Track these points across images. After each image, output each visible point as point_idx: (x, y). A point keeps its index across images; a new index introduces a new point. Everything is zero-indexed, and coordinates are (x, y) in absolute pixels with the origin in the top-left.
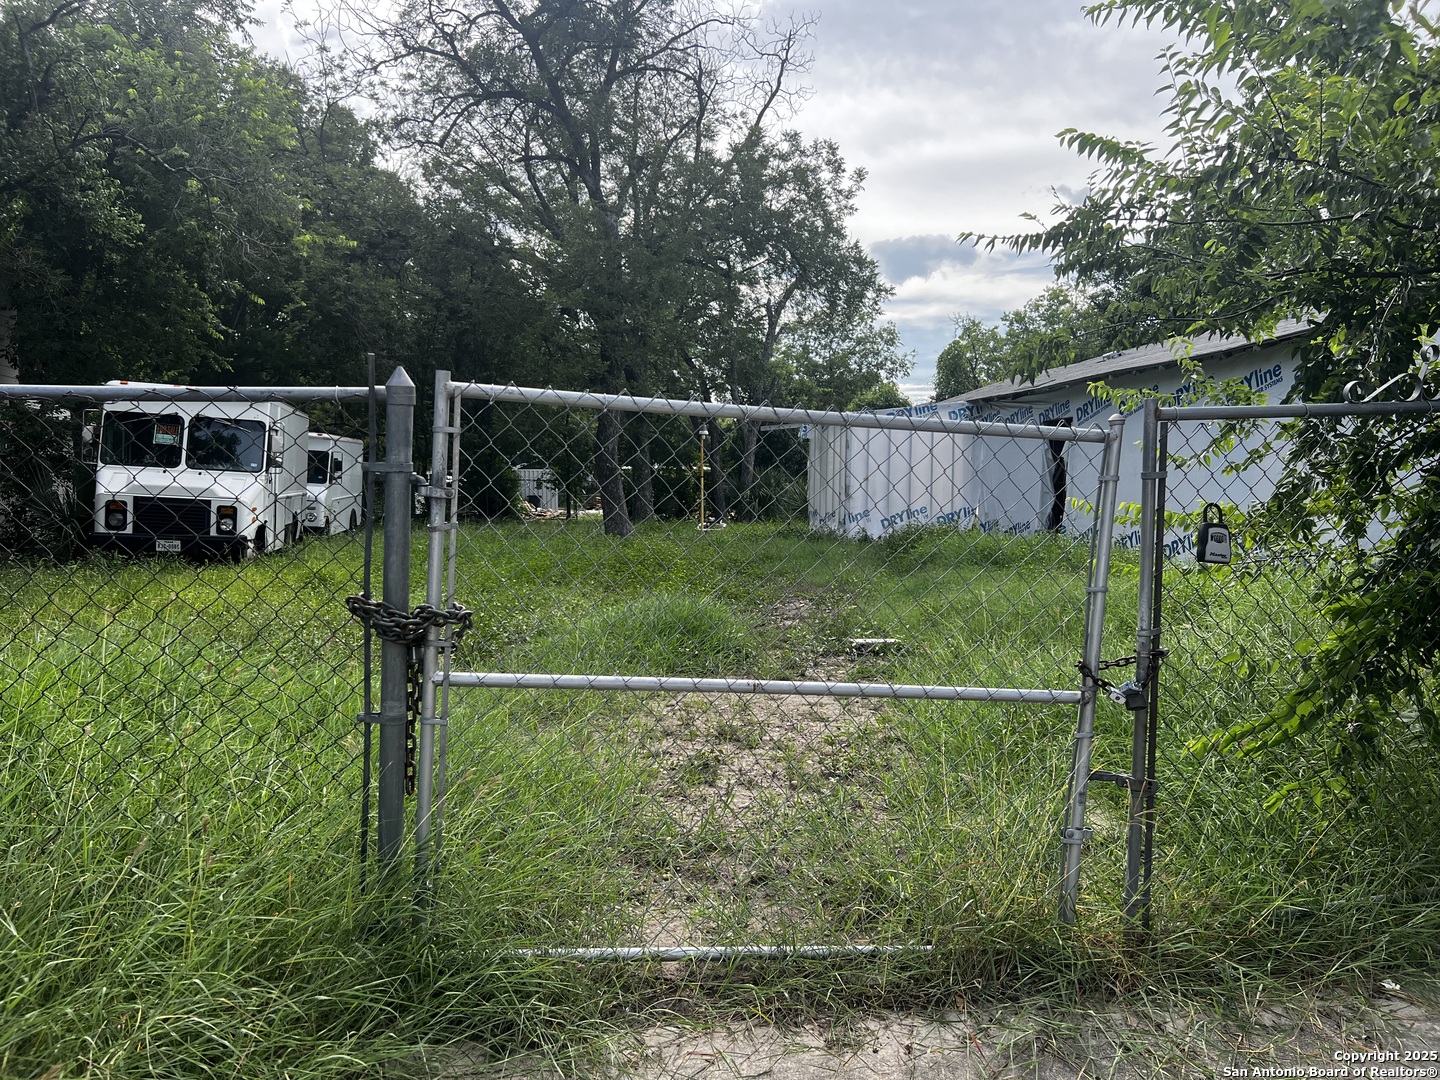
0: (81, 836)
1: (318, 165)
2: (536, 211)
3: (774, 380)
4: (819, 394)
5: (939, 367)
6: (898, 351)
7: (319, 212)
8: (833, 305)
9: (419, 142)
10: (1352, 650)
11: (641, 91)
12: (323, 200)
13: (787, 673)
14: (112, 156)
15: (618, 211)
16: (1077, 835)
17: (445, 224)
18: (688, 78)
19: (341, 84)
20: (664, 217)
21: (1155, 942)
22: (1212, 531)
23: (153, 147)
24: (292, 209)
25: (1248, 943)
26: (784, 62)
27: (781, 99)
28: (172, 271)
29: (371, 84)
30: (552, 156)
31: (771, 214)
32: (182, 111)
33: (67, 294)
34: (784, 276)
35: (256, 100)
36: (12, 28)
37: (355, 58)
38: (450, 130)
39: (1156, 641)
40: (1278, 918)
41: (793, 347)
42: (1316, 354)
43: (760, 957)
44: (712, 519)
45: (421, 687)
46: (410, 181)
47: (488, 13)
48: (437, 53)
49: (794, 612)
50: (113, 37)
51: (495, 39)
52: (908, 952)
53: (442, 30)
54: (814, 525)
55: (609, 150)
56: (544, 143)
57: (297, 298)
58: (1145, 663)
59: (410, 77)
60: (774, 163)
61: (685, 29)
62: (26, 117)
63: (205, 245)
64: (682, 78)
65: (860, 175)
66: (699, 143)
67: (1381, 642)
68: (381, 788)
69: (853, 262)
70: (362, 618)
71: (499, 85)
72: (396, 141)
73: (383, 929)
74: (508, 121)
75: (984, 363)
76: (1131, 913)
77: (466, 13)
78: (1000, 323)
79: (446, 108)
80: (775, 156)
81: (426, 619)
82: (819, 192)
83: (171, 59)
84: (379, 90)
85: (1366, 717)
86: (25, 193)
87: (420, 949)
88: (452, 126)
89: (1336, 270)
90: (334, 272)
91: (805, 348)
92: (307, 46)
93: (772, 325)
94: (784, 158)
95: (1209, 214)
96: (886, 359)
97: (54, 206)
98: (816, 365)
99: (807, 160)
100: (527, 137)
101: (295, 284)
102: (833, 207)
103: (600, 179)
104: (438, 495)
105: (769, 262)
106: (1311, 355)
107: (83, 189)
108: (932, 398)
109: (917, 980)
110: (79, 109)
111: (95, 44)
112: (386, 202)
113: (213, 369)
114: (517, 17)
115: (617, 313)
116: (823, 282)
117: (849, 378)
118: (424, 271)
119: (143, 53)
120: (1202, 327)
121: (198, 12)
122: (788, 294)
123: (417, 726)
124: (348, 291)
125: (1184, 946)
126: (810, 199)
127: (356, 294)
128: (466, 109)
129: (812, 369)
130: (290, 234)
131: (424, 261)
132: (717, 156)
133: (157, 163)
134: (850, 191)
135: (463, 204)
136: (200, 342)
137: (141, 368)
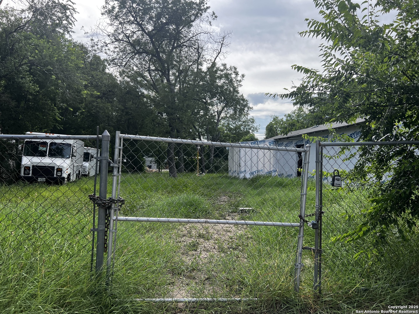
0: (9, 264)
1: (89, 72)
2: (151, 85)
3: (219, 133)
4: (232, 137)
5: (266, 129)
6: (255, 125)
7: (89, 85)
8: (235, 112)
9: (119, 65)
10: (377, 212)
11: (182, 52)
12: (91, 81)
13: (220, 218)
14: (31, 69)
15: (175, 85)
16: (299, 265)
17: (125, 88)
18: (195, 48)
19: (97, 49)
20: (188, 87)
21: (322, 298)
22: (336, 177)
23: (42, 66)
24: (82, 84)
25: (349, 298)
26: (222, 44)
27: (221, 54)
28: (46, 101)
29: (105, 49)
30: (156, 70)
31: (218, 86)
32: (51, 57)
33: (16, 107)
34: (222, 104)
35: (72, 54)
36: (4, 33)
37: (101, 42)
38: (127, 62)
39: (321, 209)
40: (358, 291)
41: (225, 123)
42: (366, 128)
43: (207, 301)
44: (201, 172)
45: (109, 221)
46: (116, 76)
47: (139, 30)
48: (124, 41)
49: (223, 200)
50: (32, 36)
51: (141, 37)
52: (250, 300)
53: (126, 35)
54: (230, 174)
55: (172, 68)
56: (154, 66)
57: (82, 109)
58: (318, 215)
59: (117, 47)
60: (219, 72)
61: (194, 35)
62: (6, 58)
63: (57, 94)
64: (194, 48)
65: (243, 76)
66: (198, 67)
67: (386, 209)
68: (97, 251)
69: (241, 100)
70: (93, 201)
71: (141, 50)
72: (112, 65)
73: (95, 292)
74: (144, 60)
75: (280, 128)
76: (315, 289)
77: (133, 30)
78: (284, 117)
79: (126, 56)
80: (219, 70)
81: (111, 201)
82: (232, 80)
83: (48, 42)
84: (107, 51)
85: (382, 231)
86: (5, 79)
87: (107, 298)
88: (128, 61)
89: (371, 104)
90: (93, 101)
91: (228, 124)
92: (88, 39)
93: (219, 117)
94: (222, 71)
95: (335, 89)
96: (251, 127)
97: (13, 82)
98: (231, 128)
99: (228, 72)
100: (149, 64)
101: (81, 105)
102: (235, 85)
103: (169, 76)
104: (116, 166)
105: (217, 99)
106: (365, 128)
107: (22, 78)
108: (264, 138)
109: (253, 309)
110: (22, 56)
111: (27, 38)
112: (109, 82)
113: (57, 128)
114: (147, 31)
115: (174, 114)
116: (232, 106)
117: (241, 132)
118: (119, 101)
119: (40, 40)
120: (334, 120)
121: (57, 29)
122: (223, 108)
123: (108, 232)
124: (97, 107)
125: (330, 299)
126: (229, 82)
127: (99, 108)
128: (132, 56)
129: (230, 130)
130: (81, 91)
131: (119, 99)
132: (203, 70)
133: (43, 71)
134: (240, 80)
135: (130, 83)
136: (54, 121)
137: (36, 128)
